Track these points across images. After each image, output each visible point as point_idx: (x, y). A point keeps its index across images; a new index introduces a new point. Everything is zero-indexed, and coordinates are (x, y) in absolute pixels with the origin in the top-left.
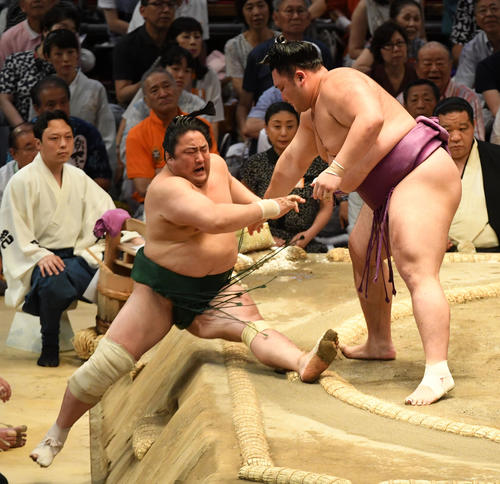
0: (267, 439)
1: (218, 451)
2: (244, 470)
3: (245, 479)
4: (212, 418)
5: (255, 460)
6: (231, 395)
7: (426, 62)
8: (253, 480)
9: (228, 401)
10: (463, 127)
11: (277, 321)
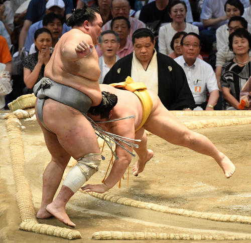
0: (34, 208)
1: (8, 215)
2: (22, 225)
3: (22, 230)
4: (5, 197)
5: (28, 220)
6: (16, 185)
7: (117, 9)
8: (27, 231)
9: (14, 188)
10: (147, 45)
11: (40, 146)
